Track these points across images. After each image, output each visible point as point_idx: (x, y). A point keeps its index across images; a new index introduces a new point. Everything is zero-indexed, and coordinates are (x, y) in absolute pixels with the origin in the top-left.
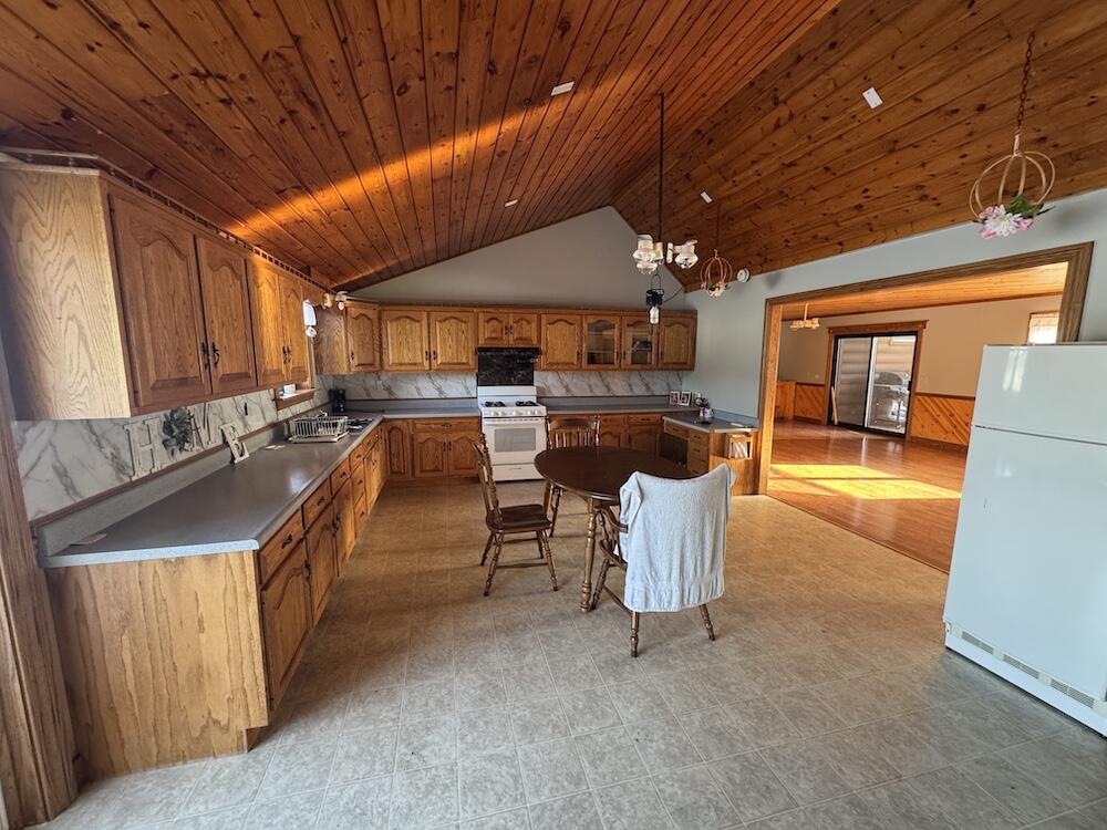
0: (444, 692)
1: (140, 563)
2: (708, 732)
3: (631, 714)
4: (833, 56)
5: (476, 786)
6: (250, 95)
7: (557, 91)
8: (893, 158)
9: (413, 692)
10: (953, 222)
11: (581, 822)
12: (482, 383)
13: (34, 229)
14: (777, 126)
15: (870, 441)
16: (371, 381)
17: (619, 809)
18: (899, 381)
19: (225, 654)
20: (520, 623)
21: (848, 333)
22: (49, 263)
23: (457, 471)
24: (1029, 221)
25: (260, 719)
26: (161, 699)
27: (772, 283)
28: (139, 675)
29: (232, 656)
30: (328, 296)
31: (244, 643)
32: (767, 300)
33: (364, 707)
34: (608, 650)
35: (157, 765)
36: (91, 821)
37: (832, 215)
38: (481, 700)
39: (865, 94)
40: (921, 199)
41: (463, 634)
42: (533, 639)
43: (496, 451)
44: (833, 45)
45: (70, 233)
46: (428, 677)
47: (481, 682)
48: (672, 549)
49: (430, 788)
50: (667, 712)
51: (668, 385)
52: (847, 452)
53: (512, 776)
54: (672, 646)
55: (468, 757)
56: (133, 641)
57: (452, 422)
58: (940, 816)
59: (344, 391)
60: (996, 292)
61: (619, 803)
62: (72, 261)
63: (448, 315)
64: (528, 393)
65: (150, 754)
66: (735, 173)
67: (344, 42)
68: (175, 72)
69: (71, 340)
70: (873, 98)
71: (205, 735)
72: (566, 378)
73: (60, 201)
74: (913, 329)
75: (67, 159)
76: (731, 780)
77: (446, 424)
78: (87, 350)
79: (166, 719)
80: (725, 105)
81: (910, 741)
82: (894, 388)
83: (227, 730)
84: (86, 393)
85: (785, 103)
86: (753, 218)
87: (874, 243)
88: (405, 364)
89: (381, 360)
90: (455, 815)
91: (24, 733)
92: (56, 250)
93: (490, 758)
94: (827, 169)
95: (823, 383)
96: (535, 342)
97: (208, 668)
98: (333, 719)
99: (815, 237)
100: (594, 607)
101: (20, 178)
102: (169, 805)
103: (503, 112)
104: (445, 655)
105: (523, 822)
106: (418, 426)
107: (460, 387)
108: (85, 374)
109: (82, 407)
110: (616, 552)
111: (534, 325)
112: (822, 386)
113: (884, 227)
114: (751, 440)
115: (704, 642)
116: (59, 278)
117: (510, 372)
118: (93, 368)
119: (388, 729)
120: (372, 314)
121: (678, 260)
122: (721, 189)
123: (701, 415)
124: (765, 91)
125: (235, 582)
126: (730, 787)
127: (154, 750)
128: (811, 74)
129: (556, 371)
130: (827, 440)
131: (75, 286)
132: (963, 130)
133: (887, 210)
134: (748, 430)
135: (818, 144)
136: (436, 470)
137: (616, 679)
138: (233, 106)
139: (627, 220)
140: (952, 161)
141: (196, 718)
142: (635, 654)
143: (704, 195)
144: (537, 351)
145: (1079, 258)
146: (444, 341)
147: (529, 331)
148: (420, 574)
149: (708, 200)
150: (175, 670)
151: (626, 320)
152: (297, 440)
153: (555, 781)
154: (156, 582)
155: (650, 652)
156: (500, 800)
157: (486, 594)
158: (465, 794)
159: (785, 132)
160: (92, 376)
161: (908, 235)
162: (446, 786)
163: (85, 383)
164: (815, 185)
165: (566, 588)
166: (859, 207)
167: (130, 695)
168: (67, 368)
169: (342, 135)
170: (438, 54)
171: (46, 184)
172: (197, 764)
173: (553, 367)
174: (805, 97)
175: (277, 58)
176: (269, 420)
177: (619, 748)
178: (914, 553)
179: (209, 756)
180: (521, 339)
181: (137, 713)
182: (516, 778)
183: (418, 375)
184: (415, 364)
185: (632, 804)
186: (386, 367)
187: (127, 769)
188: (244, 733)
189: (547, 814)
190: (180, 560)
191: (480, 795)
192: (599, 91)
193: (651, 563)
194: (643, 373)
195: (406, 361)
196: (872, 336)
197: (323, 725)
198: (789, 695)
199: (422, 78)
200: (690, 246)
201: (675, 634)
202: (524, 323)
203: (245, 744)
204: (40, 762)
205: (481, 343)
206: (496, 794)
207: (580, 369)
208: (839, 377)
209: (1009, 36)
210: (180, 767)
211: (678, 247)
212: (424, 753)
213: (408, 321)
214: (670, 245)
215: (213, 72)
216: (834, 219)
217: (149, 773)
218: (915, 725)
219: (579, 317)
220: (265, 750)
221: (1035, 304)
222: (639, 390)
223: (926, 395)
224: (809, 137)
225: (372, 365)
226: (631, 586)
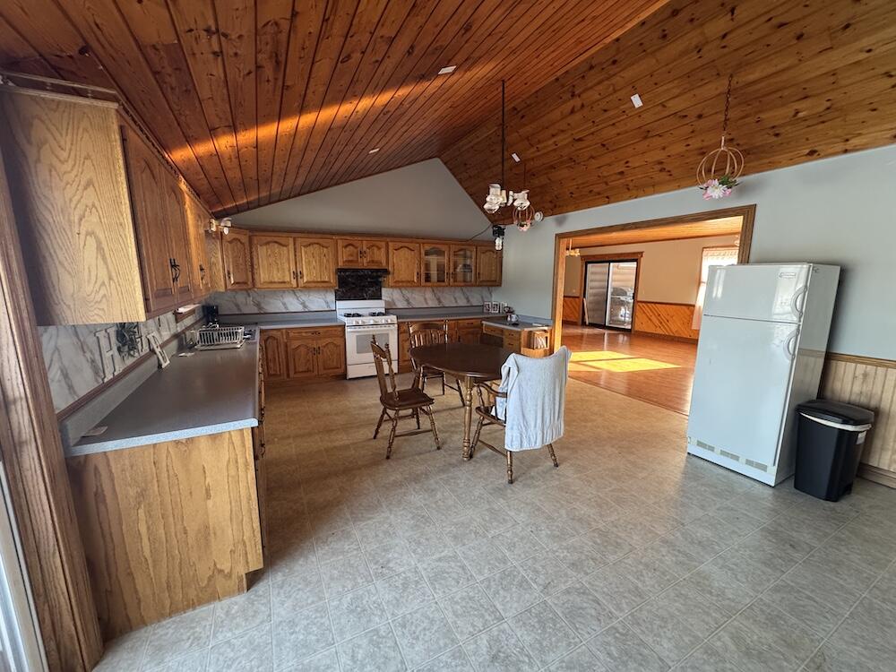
0: (386, 526)
1: (155, 445)
2: (573, 519)
3: (522, 517)
4: (614, 69)
5: (437, 577)
6: (238, 51)
7: (444, 71)
8: (647, 142)
9: (361, 529)
10: (679, 187)
11: (515, 583)
12: (339, 298)
13: (53, 153)
14: (572, 112)
15: (609, 334)
16: (241, 298)
17: (536, 571)
18: (625, 293)
19: (228, 514)
20: (422, 473)
21: (595, 260)
22: (67, 183)
23: (325, 372)
24: (730, 190)
25: (256, 563)
26: (173, 559)
27: (560, 222)
28: (153, 540)
29: (234, 516)
30: (213, 221)
31: (244, 502)
32: (556, 235)
33: (328, 545)
34: (491, 482)
35: (170, 615)
36: (130, 665)
37: (605, 177)
38: (416, 526)
39: (632, 98)
40: (661, 171)
41: (383, 486)
42: (437, 483)
43: (359, 352)
44: (614, 62)
45: (87, 157)
46: (369, 519)
47: (411, 515)
48: (536, 406)
49: (405, 586)
50: (544, 512)
51: (482, 297)
52: (595, 343)
53: (460, 567)
54: (532, 474)
55: (424, 561)
56: (149, 514)
57: (321, 331)
58: (708, 538)
59: (217, 307)
60: (685, 235)
61: (535, 568)
62: (89, 183)
63: (311, 241)
64: (378, 305)
65: (163, 607)
66: (539, 142)
67: (325, 20)
68: (193, 27)
69: (89, 254)
70: (637, 101)
71: (212, 583)
72: (407, 293)
73: (78, 128)
74: (634, 258)
75: (86, 91)
76: (595, 543)
77: (315, 332)
78: (106, 263)
79: (177, 575)
80: (537, 92)
81: (683, 505)
82: (622, 298)
83: (230, 577)
84: (104, 300)
85: (579, 96)
86: (550, 175)
87: (630, 198)
88: (275, 282)
89: (253, 279)
90: (431, 597)
91: (63, 601)
92: (74, 172)
93: (440, 560)
94: (603, 145)
95: (578, 295)
96: (384, 264)
97: (214, 528)
98: (307, 558)
99: (591, 191)
100: (471, 456)
101: (37, 103)
102: (198, 638)
103: (402, 83)
104: (376, 503)
105: (479, 591)
106: (291, 334)
107: (320, 302)
108: (103, 283)
109: (101, 313)
110: (493, 413)
111: (383, 250)
112: (578, 297)
113: (637, 187)
114: (548, 335)
115: (551, 469)
116: (77, 198)
117: (363, 289)
118: (110, 278)
119: (356, 556)
120: (245, 239)
121: (515, 204)
122: (529, 152)
123: (509, 319)
124: (567, 86)
125: (237, 455)
126: (596, 546)
127: (167, 603)
128: (599, 79)
129: (400, 288)
130: (582, 336)
131: (94, 206)
132: (688, 129)
133: (639, 176)
134: (546, 328)
135: (600, 127)
136: (308, 371)
137: (504, 499)
138: (220, 58)
139: (450, 170)
140: (680, 148)
141: (204, 571)
142: (511, 482)
143: (515, 156)
144: (386, 272)
145: (749, 213)
146: (309, 263)
147: (380, 256)
148: (327, 450)
149: (517, 159)
150: (185, 533)
151: (454, 248)
152: (203, 348)
153: (489, 564)
154: (169, 460)
155: (519, 480)
156: (458, 583)
157: (388, 458)
158: (432, 584)
159: (577, 116)
160: (110, 285)
161: (651, 194)
162: (417, 582)
163: (102, 292)
164: (594, 155)
165: (446, 446)
166: (622, 173)
167: (147, 560)
168: (86, 278)
169: (285, 87)
170: (382, 37)
171: (64, 111)
172: (205, 608)
173: (399, 285)
174: (593, 95)
175: (274, 25)
176: (173, 331)
177: (522, 538)
178: (656, 402)
179: (215, 600)
180: (373, 261)
181: (152, 573)
182: (463, 568)
183: (284, 292)
184: (284, 282)
185: (543, 567)
186: (258, 285)
187: (143, 623)
188: (244, 576)
189: (492, 583)
190: (190, 440)
191: (443, 582)
192: (468, 74)
193: (524, 416)
194: (464, 289)
195: (276, 280)
196: (609, 262)
197: (301, 562)
198: (612, 491)
199: (363, 53)
200: (524, 194)
201: (531, 467)
202: (375, 249)
203: (245, 586)
204: (78, 623)
205: (341, 265)
206: (454, 579)
207: (419, 285)
208: (589, 291)
209: (718, 74)
210: (190, 613)
211: (516, 195)
212: (391, 565)
213: (276, 245)
214: (511, 193)
215: (222, 30)
216: (605, 180)
217: (164, 623)
218: (683, 496)
219: (418, 245)
220: (261, 587)
221: (706, 242)
222: (462, 302)
223: (644, 302)
224: (593, 122)
225: (245, 283)
226: (510, 434)
